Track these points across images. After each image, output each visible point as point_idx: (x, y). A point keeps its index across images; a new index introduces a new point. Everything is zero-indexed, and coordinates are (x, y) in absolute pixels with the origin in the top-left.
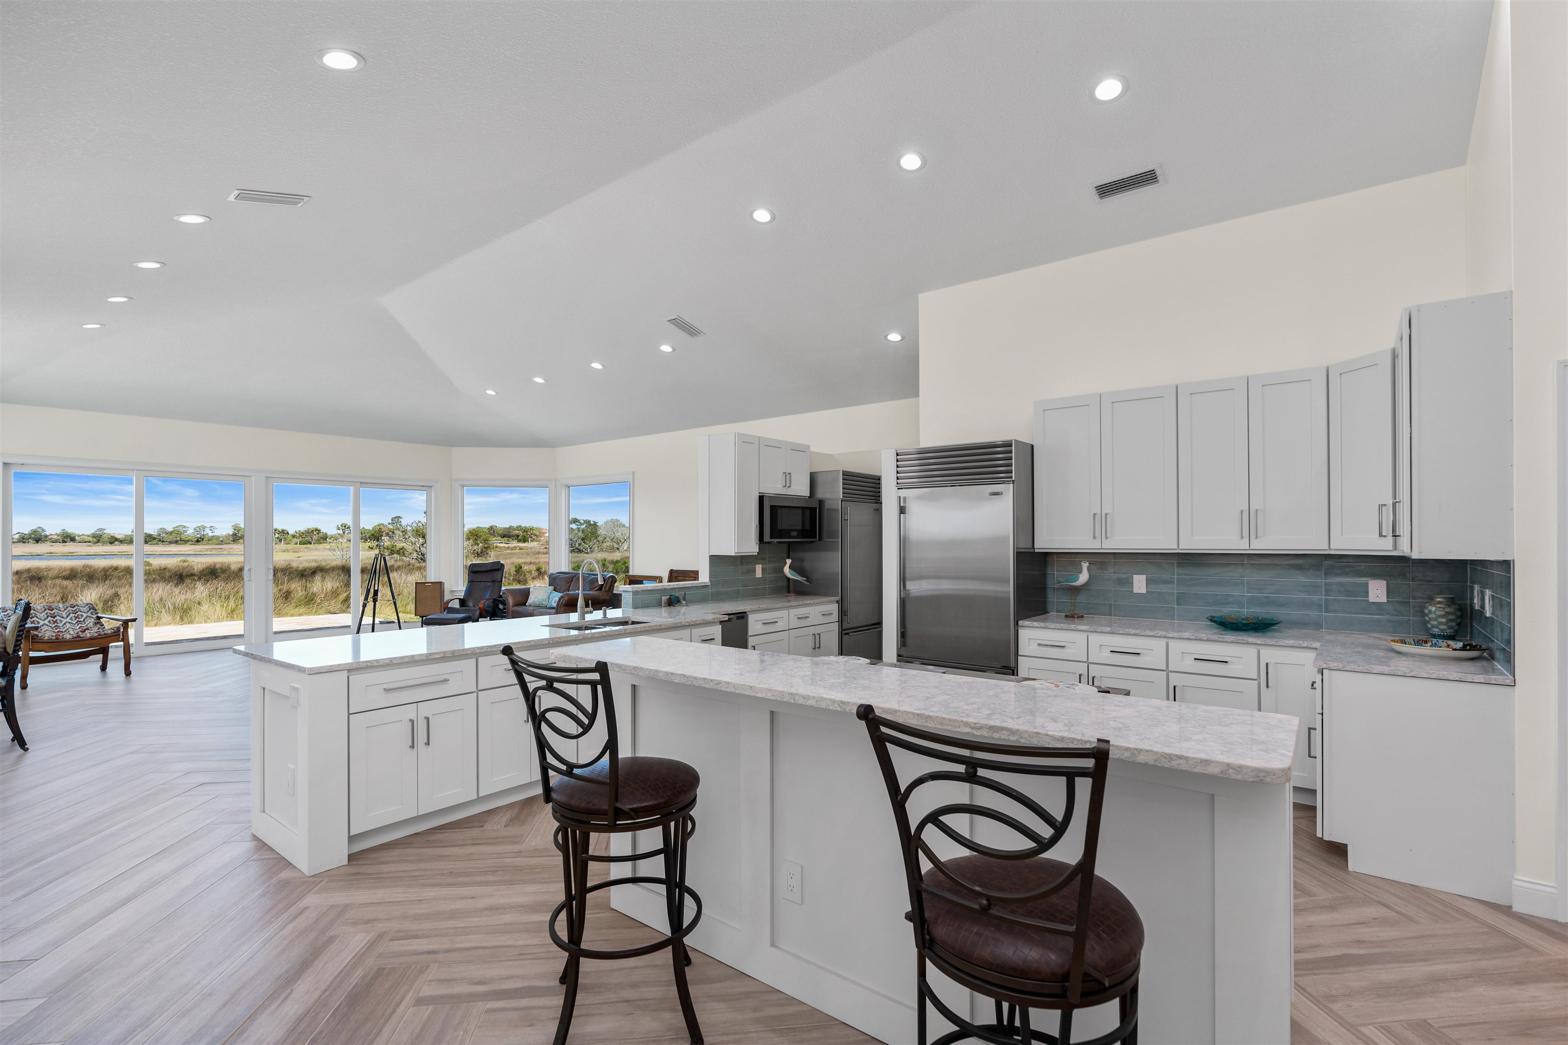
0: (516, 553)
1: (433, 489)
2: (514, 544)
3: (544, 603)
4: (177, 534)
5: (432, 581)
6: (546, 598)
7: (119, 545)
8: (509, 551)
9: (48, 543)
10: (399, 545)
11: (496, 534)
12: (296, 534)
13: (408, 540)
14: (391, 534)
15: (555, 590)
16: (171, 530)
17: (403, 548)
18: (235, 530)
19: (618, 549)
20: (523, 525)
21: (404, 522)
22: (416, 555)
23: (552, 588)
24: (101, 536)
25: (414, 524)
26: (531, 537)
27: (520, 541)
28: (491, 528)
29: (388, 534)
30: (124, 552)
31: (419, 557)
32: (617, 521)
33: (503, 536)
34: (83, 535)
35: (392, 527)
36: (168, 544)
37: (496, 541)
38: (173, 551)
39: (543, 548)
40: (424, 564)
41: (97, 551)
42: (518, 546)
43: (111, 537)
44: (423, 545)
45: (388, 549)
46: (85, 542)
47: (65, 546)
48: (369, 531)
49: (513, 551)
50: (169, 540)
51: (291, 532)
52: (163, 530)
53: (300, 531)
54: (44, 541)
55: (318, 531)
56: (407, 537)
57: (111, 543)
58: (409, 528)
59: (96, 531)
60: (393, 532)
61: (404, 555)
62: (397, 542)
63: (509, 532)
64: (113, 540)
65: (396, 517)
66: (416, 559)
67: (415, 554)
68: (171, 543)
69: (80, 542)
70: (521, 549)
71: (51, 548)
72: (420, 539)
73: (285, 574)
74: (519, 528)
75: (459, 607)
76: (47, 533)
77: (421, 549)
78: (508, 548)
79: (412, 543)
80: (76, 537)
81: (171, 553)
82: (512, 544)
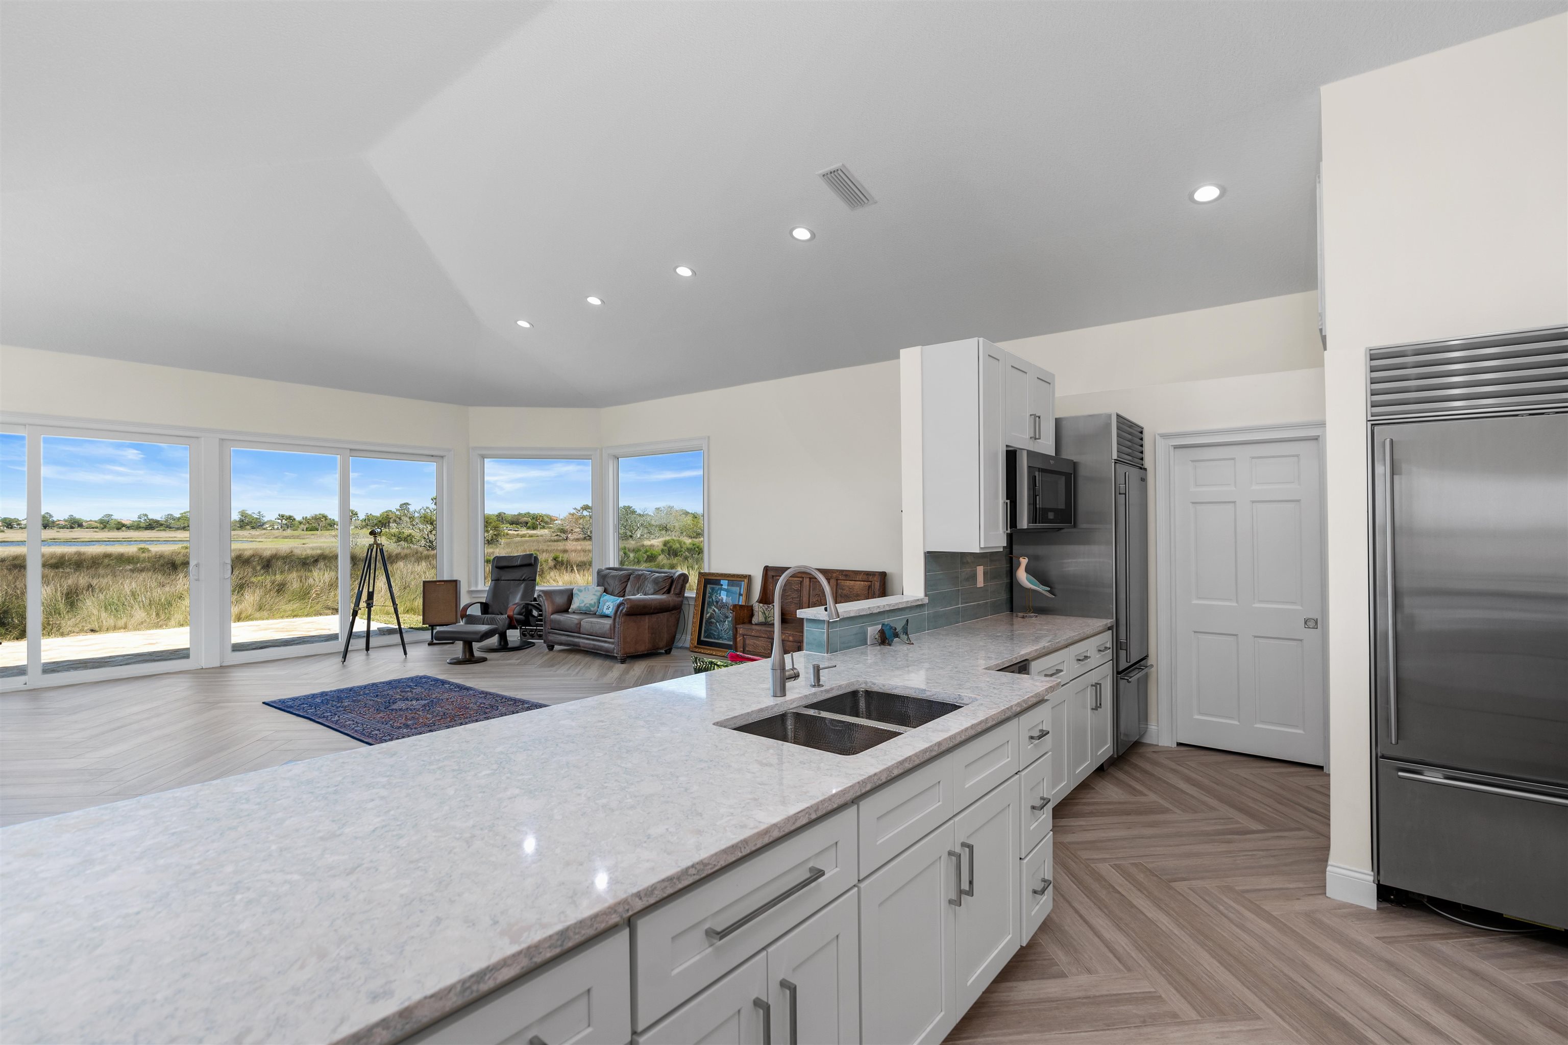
0: (527, 541)
1: (445, 459)
2: (524, 531)
3: (592, 609)
4: (185, 520)
5: (445, 579)
6: (595, 603)
7: (126, 531)
8: (519, 539)
9: (56, 529)
10: (407, 532)
11: (505, 522)
12: (302, 520)
13: (416, 526)
14: (398, 520)
15: (605, 591)
16: (178, 516)
17: (410, 535)
18: (242, 516)
19: (631, 536)
20: (532, 512)
21: (412, 508)
22: (425, 543)
23: (601, 589)
24: (109, 521)
25: (422, 510)
26: (540, 524)
27: (529, 528)
28: (499, 515)
29: (395, 521)
30: (129, 538)
31: (427, 544)
32: (629, 507)
33: (512, 523)
34: (91, 521)
35: (399, 513)
36: (175, 531)
37: (505, 528)
38: (178, 538)
39: (554, 535)
40: (433, 552)
41: (101, 537)
42: (528, 533)
43: (119, 522)
44: (431, 532)
45: (395, 536)
46: (93, 528)
47: (72, 531)
48: (377, 517)
49: (523, 539)
50: (176, 526)
51: (298, 518)
52: (170, 516)
53: (306, 517)
54: (51, 526)
55: (325, 517)
56: (415, 524)
57: (118, 529)
58: (417, 515)
59: (103, 517)
60: (400, 519)
61: (412, 542)
62: (404, 529)
63: (518, 519)
64: (120, 526)
65: (405, 504)
66: (424, 546)
67: (423, 541)
68: (178, 529)
69: (87, 528)
70: (531, 536)
71: (58, 534)
72: (428, 525)
73: (285, 562)
74: (528, 514)
75: (480, 614)
76: (55, 519)
77: (430, 536)
78: (518, 535)
79: (420, 530)
80: (84, 523)
81: (175, 539)
82: (521, 531)
